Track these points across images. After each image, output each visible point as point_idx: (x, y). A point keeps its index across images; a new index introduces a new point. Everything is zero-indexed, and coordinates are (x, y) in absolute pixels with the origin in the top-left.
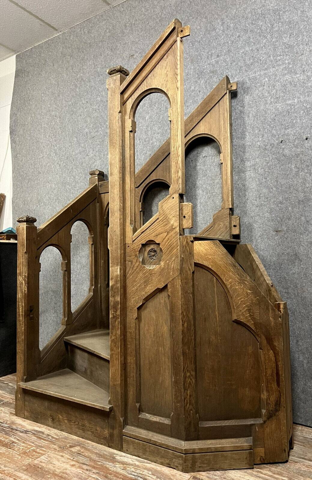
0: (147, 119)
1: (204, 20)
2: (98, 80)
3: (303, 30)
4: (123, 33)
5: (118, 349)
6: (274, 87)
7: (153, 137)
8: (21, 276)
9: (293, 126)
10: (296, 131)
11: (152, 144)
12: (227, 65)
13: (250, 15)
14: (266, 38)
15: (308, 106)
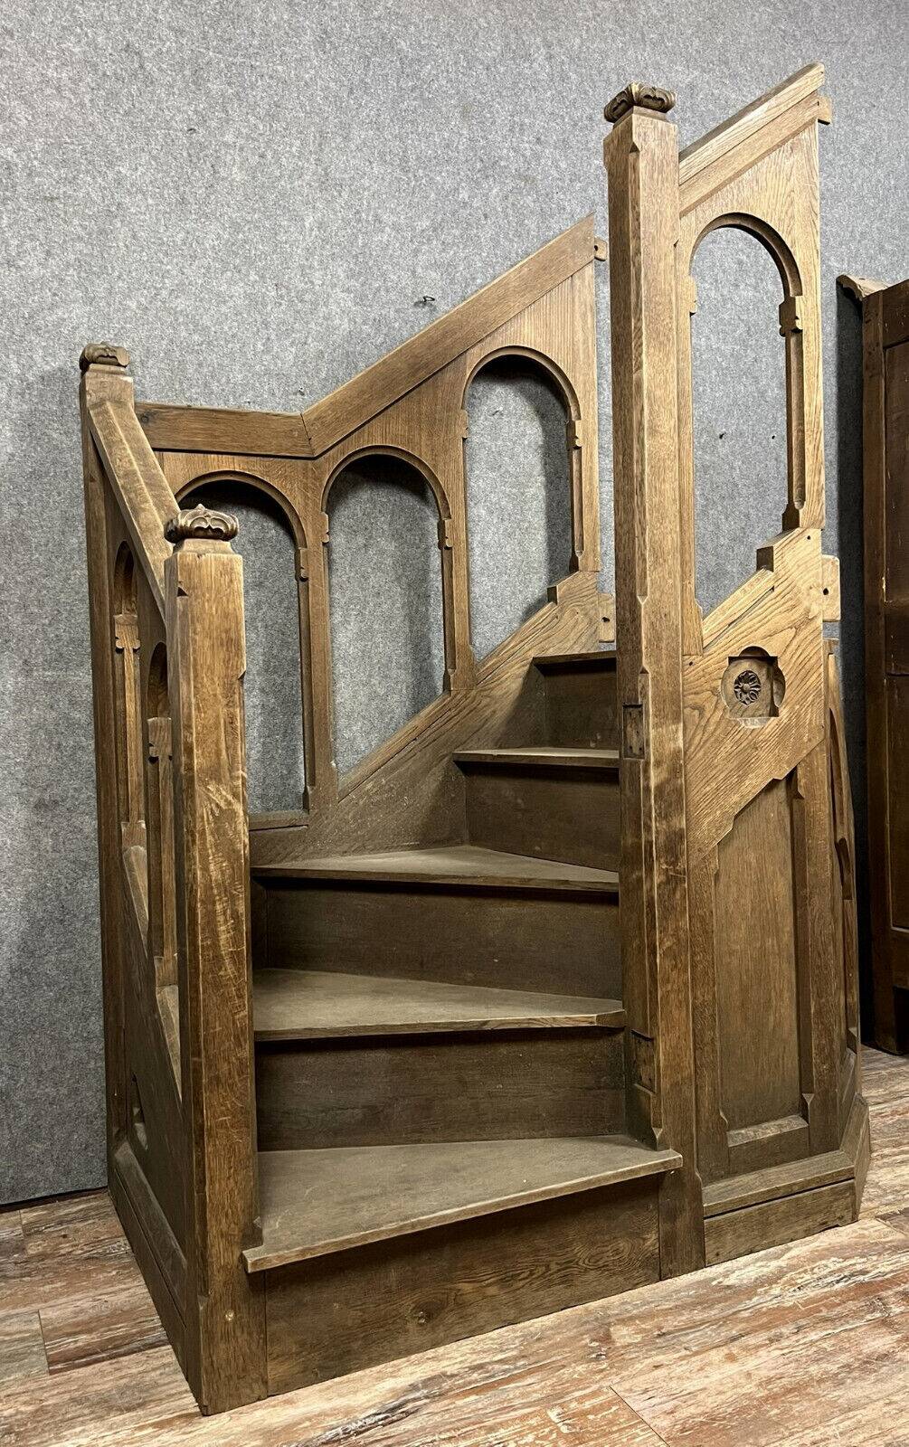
0: (307, 225)
5: (686, 971)
8: (219, 781)
11: (325, 318)
12: (561, 179)
15: (723, 364)
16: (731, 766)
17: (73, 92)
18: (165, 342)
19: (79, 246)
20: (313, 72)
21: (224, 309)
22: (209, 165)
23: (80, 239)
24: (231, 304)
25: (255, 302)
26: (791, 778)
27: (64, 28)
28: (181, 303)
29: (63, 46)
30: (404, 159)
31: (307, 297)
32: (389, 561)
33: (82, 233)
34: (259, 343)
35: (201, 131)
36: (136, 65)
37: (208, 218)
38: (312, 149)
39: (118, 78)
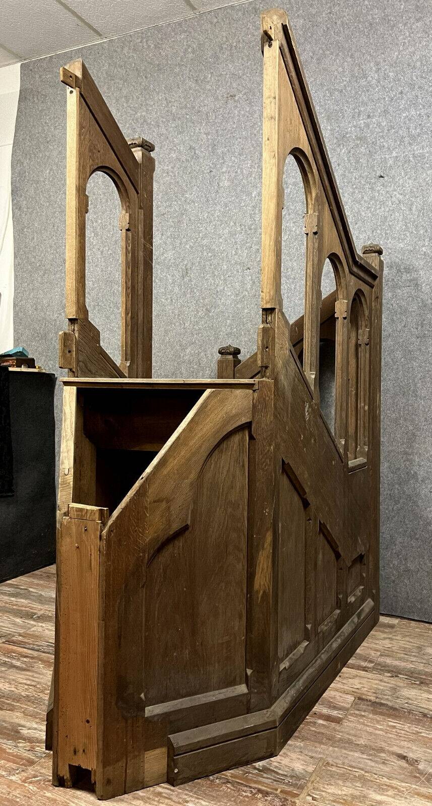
0: (253, 195)
1: (349, 60)
2: (173, 125)
4: (218, 58)
12: (383, 132)
13: (418, 64)
17: (172, 172)
19: (171, 229)
21: (221, 240)
22: (216, 183)
24: (223, 237)
25: (232, 234)
27: (171, 149)
28: (205, 242)
31: (253, 227)
33: (172, 224)
34: (233, 251)
35: (214, 170)
36: (193, 153)
37: (216, 205)
38: (256, 162)
39: (187, 160)
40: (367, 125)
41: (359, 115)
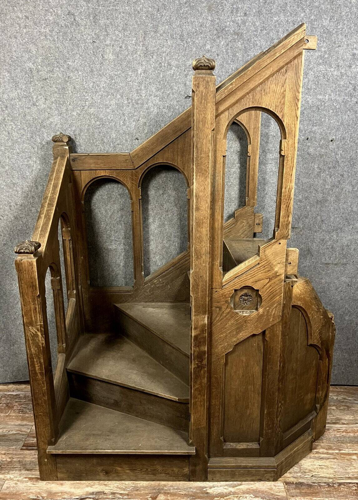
0: (139, 73)
3: (344, 18)
5: (204, 396)
6: (306, 75)
7: (148, 100)
8: (32, 326)
9: (321, 124)
10: (323, 130)
11: (147, 109)
12: (256, 31)
14: (305, 12)
15: (337, 106)
16: (233, 328)
17: (51, 36)
18: (87, 126)
19: (56, 95)
20: (141, 6)
21: (108, 110)
22: (100, 55)
23: (56, 92)
24: (110, 108)
25: (120, 106)
26: (264, 333)
27: (46, 10)
28: (92, 110)
29: (46, 18)
30: (182, 36)
31: (139, 102)
32: (172, 199)
33: (56, 90)
34: (121, 122)
35: (97, 41)
36: (73, 20)
37: (101, 76)
38: (141, 40)
39: (66, 26)
40: (244, 22)
41: (237, 11)
